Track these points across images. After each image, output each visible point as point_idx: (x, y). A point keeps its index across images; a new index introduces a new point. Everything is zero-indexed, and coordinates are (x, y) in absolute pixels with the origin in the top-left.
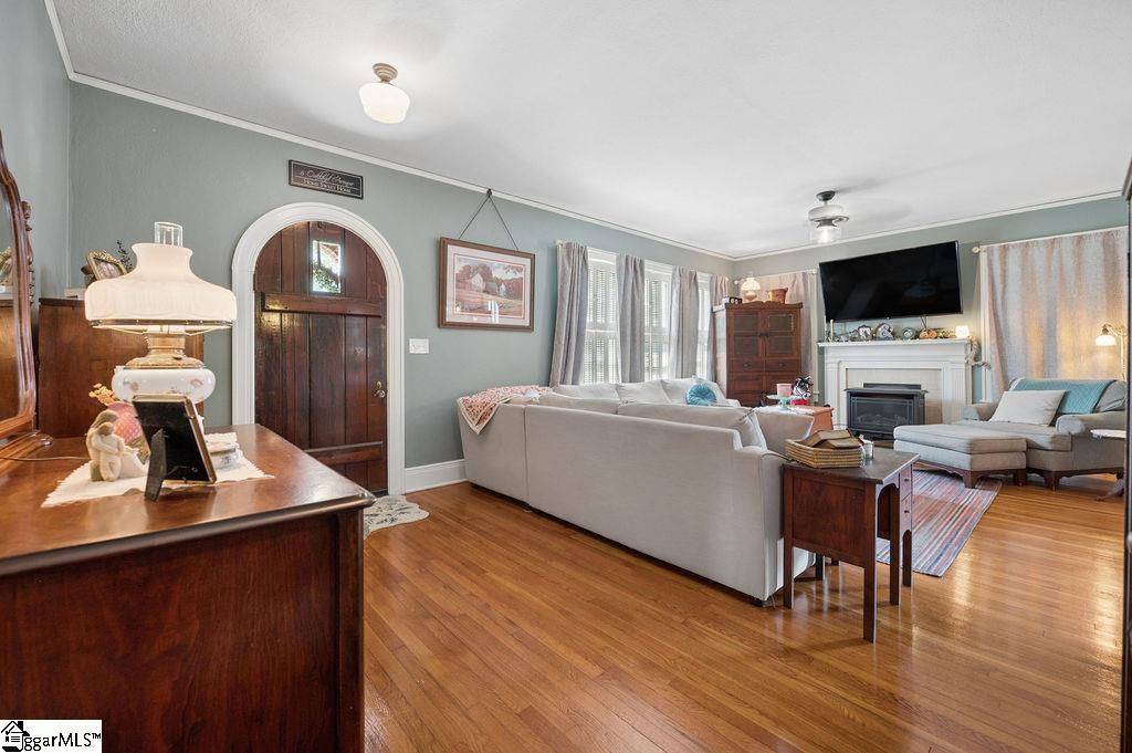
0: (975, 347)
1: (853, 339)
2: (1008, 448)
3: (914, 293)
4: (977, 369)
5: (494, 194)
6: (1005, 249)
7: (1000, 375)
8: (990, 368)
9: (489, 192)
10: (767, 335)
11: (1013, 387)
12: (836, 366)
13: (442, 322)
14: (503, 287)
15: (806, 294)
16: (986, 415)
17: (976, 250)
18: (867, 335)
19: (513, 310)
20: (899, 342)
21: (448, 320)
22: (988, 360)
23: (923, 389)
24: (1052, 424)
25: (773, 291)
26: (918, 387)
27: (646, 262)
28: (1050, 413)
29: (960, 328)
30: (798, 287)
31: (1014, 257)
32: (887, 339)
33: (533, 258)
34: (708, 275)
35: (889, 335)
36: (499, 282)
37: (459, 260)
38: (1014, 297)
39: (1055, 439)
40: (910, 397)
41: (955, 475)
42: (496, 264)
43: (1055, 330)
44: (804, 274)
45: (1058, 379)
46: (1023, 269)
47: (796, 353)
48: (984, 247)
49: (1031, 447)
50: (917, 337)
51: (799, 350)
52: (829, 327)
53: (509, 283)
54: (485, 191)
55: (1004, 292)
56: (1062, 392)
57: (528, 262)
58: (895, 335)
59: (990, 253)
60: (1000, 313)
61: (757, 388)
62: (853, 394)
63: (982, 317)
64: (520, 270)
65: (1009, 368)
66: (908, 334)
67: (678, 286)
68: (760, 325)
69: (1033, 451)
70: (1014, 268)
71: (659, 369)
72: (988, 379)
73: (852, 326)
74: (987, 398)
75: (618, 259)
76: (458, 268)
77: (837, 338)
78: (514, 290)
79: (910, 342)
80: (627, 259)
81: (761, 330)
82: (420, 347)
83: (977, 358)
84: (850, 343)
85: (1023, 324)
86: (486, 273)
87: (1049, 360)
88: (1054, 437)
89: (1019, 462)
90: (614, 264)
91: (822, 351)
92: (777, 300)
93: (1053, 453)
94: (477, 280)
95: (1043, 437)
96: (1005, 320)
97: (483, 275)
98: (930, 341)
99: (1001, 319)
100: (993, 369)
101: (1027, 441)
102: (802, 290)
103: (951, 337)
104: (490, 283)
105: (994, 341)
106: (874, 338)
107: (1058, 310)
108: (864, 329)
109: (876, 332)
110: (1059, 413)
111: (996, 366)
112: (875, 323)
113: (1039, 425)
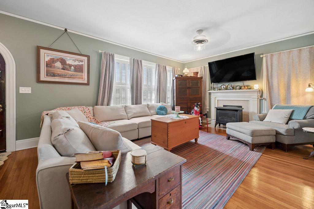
0: (261, 92)
1: (220, 90)
2: (268, 134)
3: (244, 74)
4: (261, 100)
5: (68, 31)
6: (272, 55)
7: (270, 103)
8: (266, 100)
9: (66, 30)
10: (190, 88)
11: (273, 108)
12: (214, 99)
13: (39, 81)
14: (72, 67)
15: (205, 74)
16: (262, 119)
17: (261, 56)
18: (224, 88)
19: (78, 77)
20: (234, 90)
21: (41, 80)
22: (265, 97)
23: (243, 108)
24: (287, 123)
25: (194, 73)
26: (241, 107)
27: (143, 61)
28: (286, 119)
29: (256, 85)
30: (202, 72)
31: (275, 58)
32: (231, 89)
33: (88, 57)
34: (172, 67)
35: (232, 88)
36: (70, 66)
37: (48, 56)
38: (275, 73)
39: (287, 131)
40: (237, 111)
41: (246, 144)
42: (68, 58)
43: (290, 85)
44: (204, 67)
45: (290, 105)
46: (278, 63)
47: (200, 95)
48: (264, 55)
49: (278, 133)
50: (240, 89)
51: (201, 93)
52: (212, 85)
53: (75, 66)
54: (64, 29)
55: (272, 71)
56: (291, 110)
57: (86, 58)
58: (233, 88)
59: (266, 57)
60: (270, 80)
61: (186, 106)
62: (218, 109)
63: (263, 81)
64: (82, 61)
65: (273, 100)
66: (238, 88)
67: (158, 70)
68: (187, 84)
69: (278, 135)
70: (275, 62)
71: (151, 100)
72: (265, 104)
73: (219, 85)
74: (264, 112)
75: (130, 59)
76: (47, 59)
77: (214, 89)
78: (79, 69)
79: (238, 90)
80: (134, 60)
81: (188, 86)
82: (25, 90)
83: (261, 96)
84: (219, 91)
85: (278, 84)
86: (63, 62)
87: (288, 97)
88: (287, 130)
89: (272, 140)
90: (129, 61)
91: (210, 94)
92: (194, 76)
93: (286, 136)
94: (58, 64)
95: (282, 129)
96: (272, 83)
97: (61, 62)
98: (244, 90)
99: (270, 81)
100: (267, 100)
101: (276, 131)
102: (203, 72)
103: (252, 89)
104: (65, 66)
105: (268, 90)
106: (226, 89)
107: (291, 78)
108: (223, 86)
109: (227, 87)
110: (290, 119)
111: (268, 99)
112: (227, 84)
113: (282, 124)
